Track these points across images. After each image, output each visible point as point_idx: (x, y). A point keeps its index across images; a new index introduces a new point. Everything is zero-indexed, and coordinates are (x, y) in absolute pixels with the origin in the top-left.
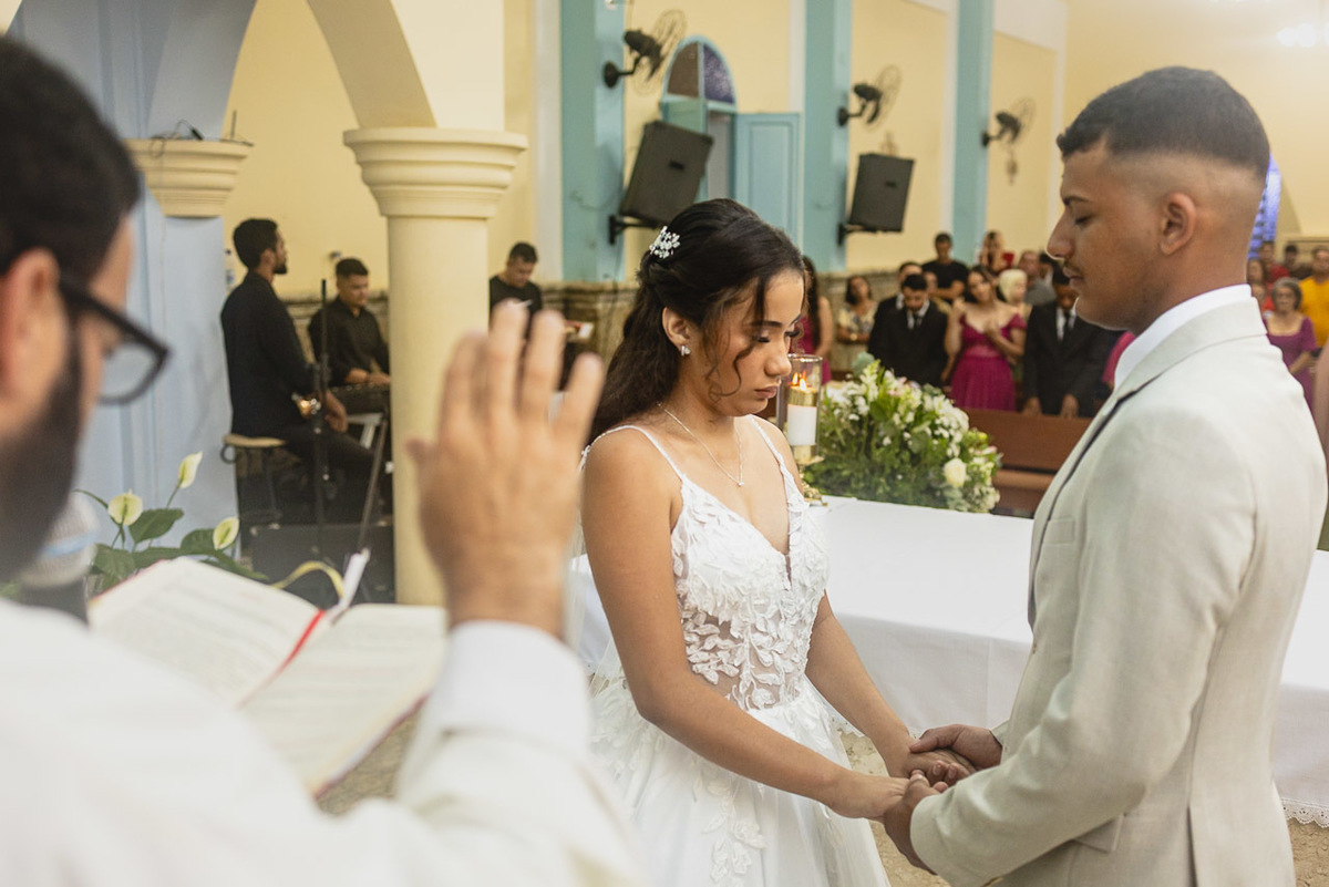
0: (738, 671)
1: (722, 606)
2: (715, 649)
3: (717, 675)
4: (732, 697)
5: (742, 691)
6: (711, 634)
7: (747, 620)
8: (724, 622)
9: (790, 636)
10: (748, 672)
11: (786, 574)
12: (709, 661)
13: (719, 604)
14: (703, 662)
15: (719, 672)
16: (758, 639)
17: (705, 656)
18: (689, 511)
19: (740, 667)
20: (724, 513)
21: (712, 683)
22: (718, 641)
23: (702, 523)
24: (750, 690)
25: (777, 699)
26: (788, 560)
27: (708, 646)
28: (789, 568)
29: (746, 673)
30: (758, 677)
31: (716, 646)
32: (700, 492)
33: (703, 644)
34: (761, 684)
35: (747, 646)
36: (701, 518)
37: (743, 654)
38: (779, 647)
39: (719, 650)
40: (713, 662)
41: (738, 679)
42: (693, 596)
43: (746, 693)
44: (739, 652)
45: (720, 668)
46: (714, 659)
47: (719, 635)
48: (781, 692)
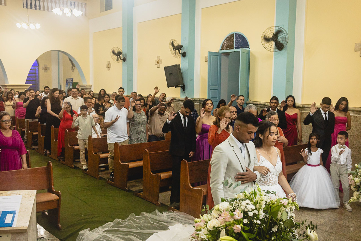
9: (275, 177)
16: (270, 177)
17: (263, 178)
20: (266, 160)
24: (269, 183)
26: (275, 167)
32: (263, 157)
37: (268, 178)
38: (273, 178)
48: (274, 184)
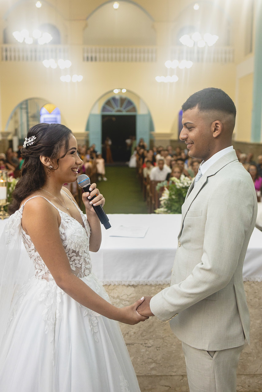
0: (80, 266)
2: (74, 260)
3: (75, 268)
4: (80, 274)
5: (82, 271)
6: (74, 256)
7: (83, 250)
8: (78, 252)
10: (83, 265)
16: (85, 255)
18: (63, 219)
19: (81, 264)
20: (71, 218)
21: (74, 271)
22: (75, 258)
23: (68, 222)
25: (90, 273)
26: (86, 230)
27: (72, 260)
28: (87, 232)
29: (83, 266)
30: (86, 266)
33: (70, 259)
34: (87, 269)
36: (67, 221)
39: (75, 260)
41: (81, 268)
43: (83, 272)
45: (76, 266)
47: (76, 256)
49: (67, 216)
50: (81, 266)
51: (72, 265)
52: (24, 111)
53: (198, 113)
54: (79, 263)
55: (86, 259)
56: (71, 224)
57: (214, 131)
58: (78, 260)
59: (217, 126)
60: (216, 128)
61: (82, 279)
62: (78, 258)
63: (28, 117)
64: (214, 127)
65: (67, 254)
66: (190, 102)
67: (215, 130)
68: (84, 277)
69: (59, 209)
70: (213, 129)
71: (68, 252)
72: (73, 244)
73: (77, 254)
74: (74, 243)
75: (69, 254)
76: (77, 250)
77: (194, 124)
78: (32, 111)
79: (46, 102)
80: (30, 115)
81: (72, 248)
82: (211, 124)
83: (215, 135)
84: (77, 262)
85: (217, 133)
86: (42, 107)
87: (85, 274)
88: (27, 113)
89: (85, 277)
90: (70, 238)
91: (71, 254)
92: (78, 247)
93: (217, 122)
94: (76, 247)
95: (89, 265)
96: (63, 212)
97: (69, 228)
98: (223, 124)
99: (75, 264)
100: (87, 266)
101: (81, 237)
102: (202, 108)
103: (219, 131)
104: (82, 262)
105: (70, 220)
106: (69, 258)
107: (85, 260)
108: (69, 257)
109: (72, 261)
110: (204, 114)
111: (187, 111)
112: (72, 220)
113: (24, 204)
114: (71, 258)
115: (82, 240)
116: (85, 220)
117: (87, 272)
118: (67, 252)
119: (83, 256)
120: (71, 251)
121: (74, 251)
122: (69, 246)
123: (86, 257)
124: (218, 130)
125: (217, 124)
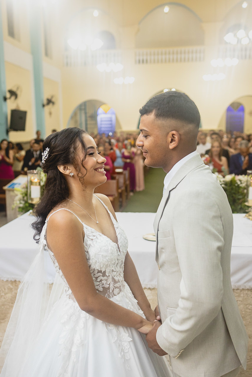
1: (103, 266)
2: (101, 281)
3: (102, 288)
4: (108, 294)
5: (111, 291)
6: (100, 276)
7: (111, 269)
8: (104, 272)
10: (112, 285)
11: (118, 250)
12: (99, 285)
13: (102, 266)
14: (97, 285)
15: (103, 287)
16: (114, 274)
18: (87, 236)
19: (109, 284)
20: (97, 234)
21: (101, 291)
22: (101, 278)
23: (92, 239)
24: (113, 291)
25: (121, 291)
26: (118, 245)
27: (99, 280)
28: (119, 248)
29: (111, 286)
30: (115, 285)
31: (101, 280)
33: (97, 280)
34: (116, 288)
35: (111, 277)
36: (91, 238)
39: (102, 280)
40: (100, 285)
41: (109, 288)
42: (93, 265)
43: (112, 292)
44: (109, 280)
45: (103, 286)
46: (101, 284)
47: (102, 276)
48: (122, 288)
49: (93, 232)
50: (109, 286)
51: (99, 286)
52: (83, 112)
53: (154, 120)
54: (107, 283)
55: (115, 278)
56: (96, 241)
57: (171, 142)
58: (106, 280)
59: (173, 137)
60: (173, 139)
61: (111, 299)
62: (105, 278)
63: (86, 117)
64: (171, 137)
65: (92, 275)
66: (147, 106)
67: (172, 140)
68: (113, 297)
69: (85, 224)
70: (170, 139)
71: (93, 272)
72: (98, 264)
73: (104, 274)
74: (98, 262)
75: (94, 275)
76: (103, 270)
77: (149, 132)
78: (90, 112)
79: (102, 104)
80: (88, 115)
81: (97, 268)
82: (168, 133)
83: (172, 146)
84: (104, 282)
85: (174, 144)
86: (99, 107)
87: (114, 293)
88: (86, 113)
89: (115, 297)
90: (93, 257)
91: (96, 274)
92: (104, 266)
93: (174, 132)
94: (101, 268)
95: (119, 283)
96: (89, 227)
97: (93, 246)
98: (180, 135)
99: (102, 285)
100: (117, 285)
101: (106, 256)
102: (158, 116)
103: (176, 143)
104: (110, 282)
105: (96, 237)
106: (94, 279)
107: (113, 279)
108: (95, 277)
109: (99, 282)
110: (161, 122)
111: (144, 116)
112: (98, 236)
113: (48, 219)
114: (97, 278)
115: (109, 259)
116: (119, 234)
117: (116, 291)
118: (91, 272)
119: (111, 275)
120: (96, 272)
121: (99, 272)
122: (93, 266)
123: (114, 276)
124: (175, 141)
125: (173, 135)
